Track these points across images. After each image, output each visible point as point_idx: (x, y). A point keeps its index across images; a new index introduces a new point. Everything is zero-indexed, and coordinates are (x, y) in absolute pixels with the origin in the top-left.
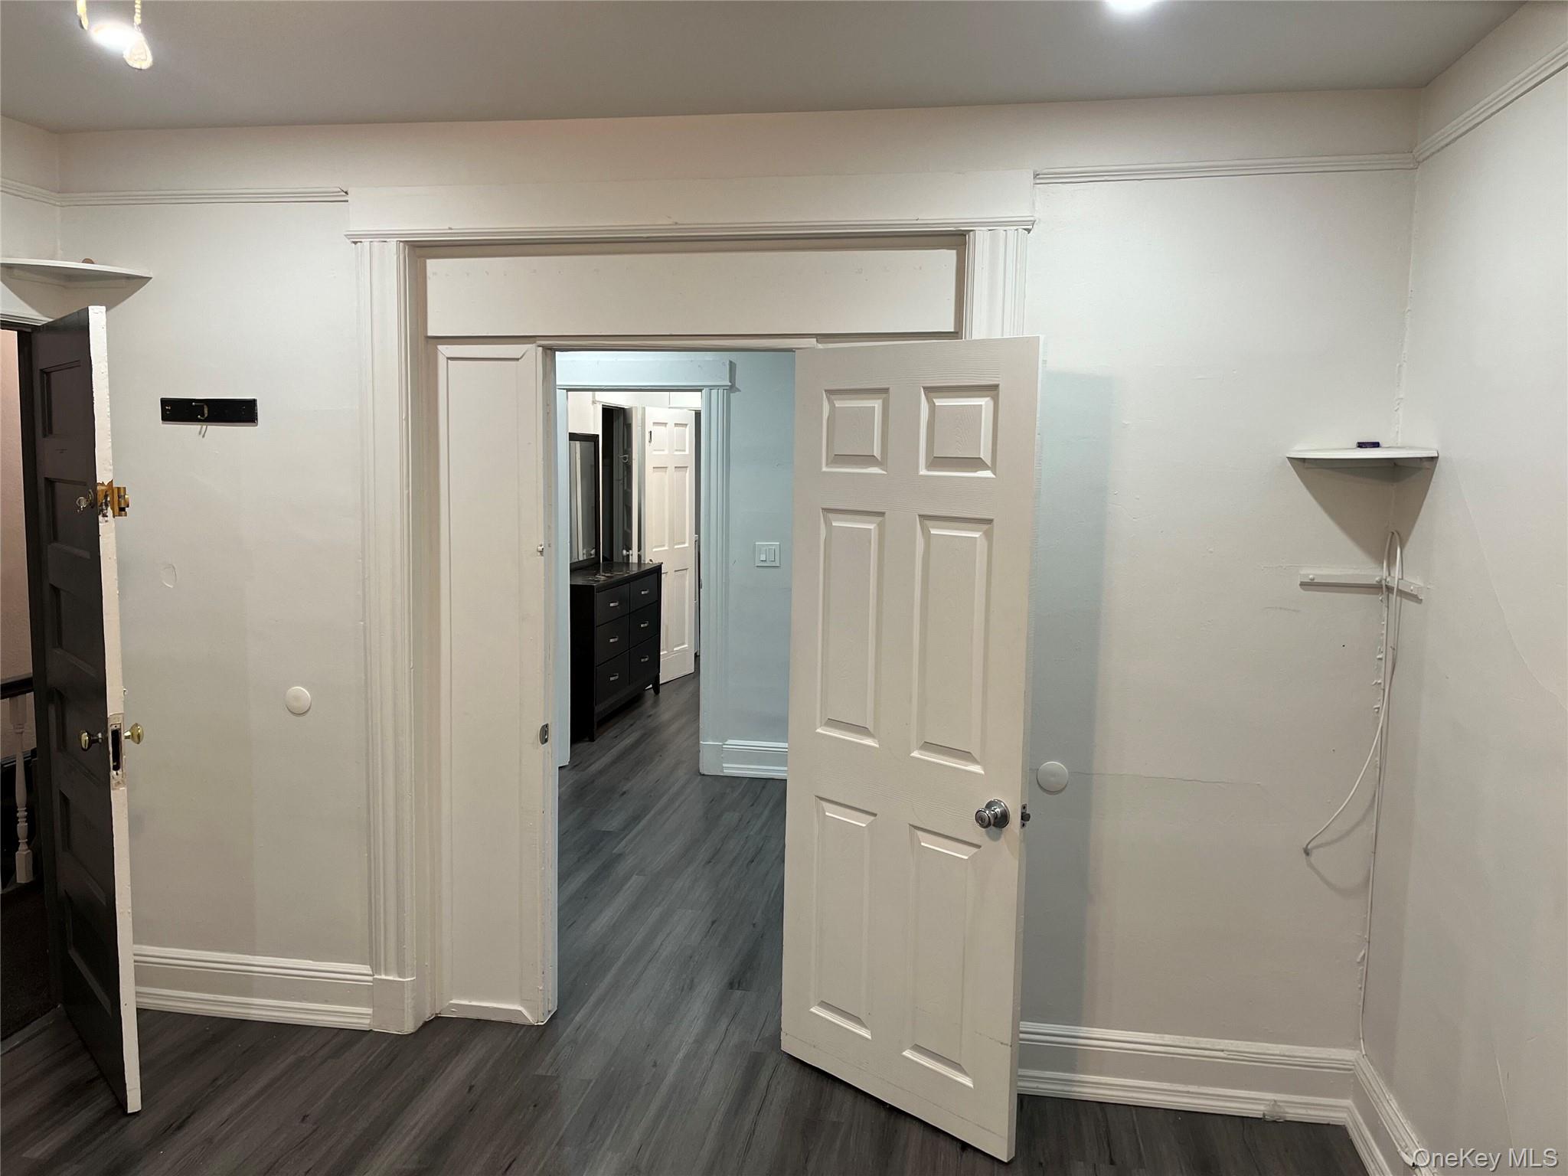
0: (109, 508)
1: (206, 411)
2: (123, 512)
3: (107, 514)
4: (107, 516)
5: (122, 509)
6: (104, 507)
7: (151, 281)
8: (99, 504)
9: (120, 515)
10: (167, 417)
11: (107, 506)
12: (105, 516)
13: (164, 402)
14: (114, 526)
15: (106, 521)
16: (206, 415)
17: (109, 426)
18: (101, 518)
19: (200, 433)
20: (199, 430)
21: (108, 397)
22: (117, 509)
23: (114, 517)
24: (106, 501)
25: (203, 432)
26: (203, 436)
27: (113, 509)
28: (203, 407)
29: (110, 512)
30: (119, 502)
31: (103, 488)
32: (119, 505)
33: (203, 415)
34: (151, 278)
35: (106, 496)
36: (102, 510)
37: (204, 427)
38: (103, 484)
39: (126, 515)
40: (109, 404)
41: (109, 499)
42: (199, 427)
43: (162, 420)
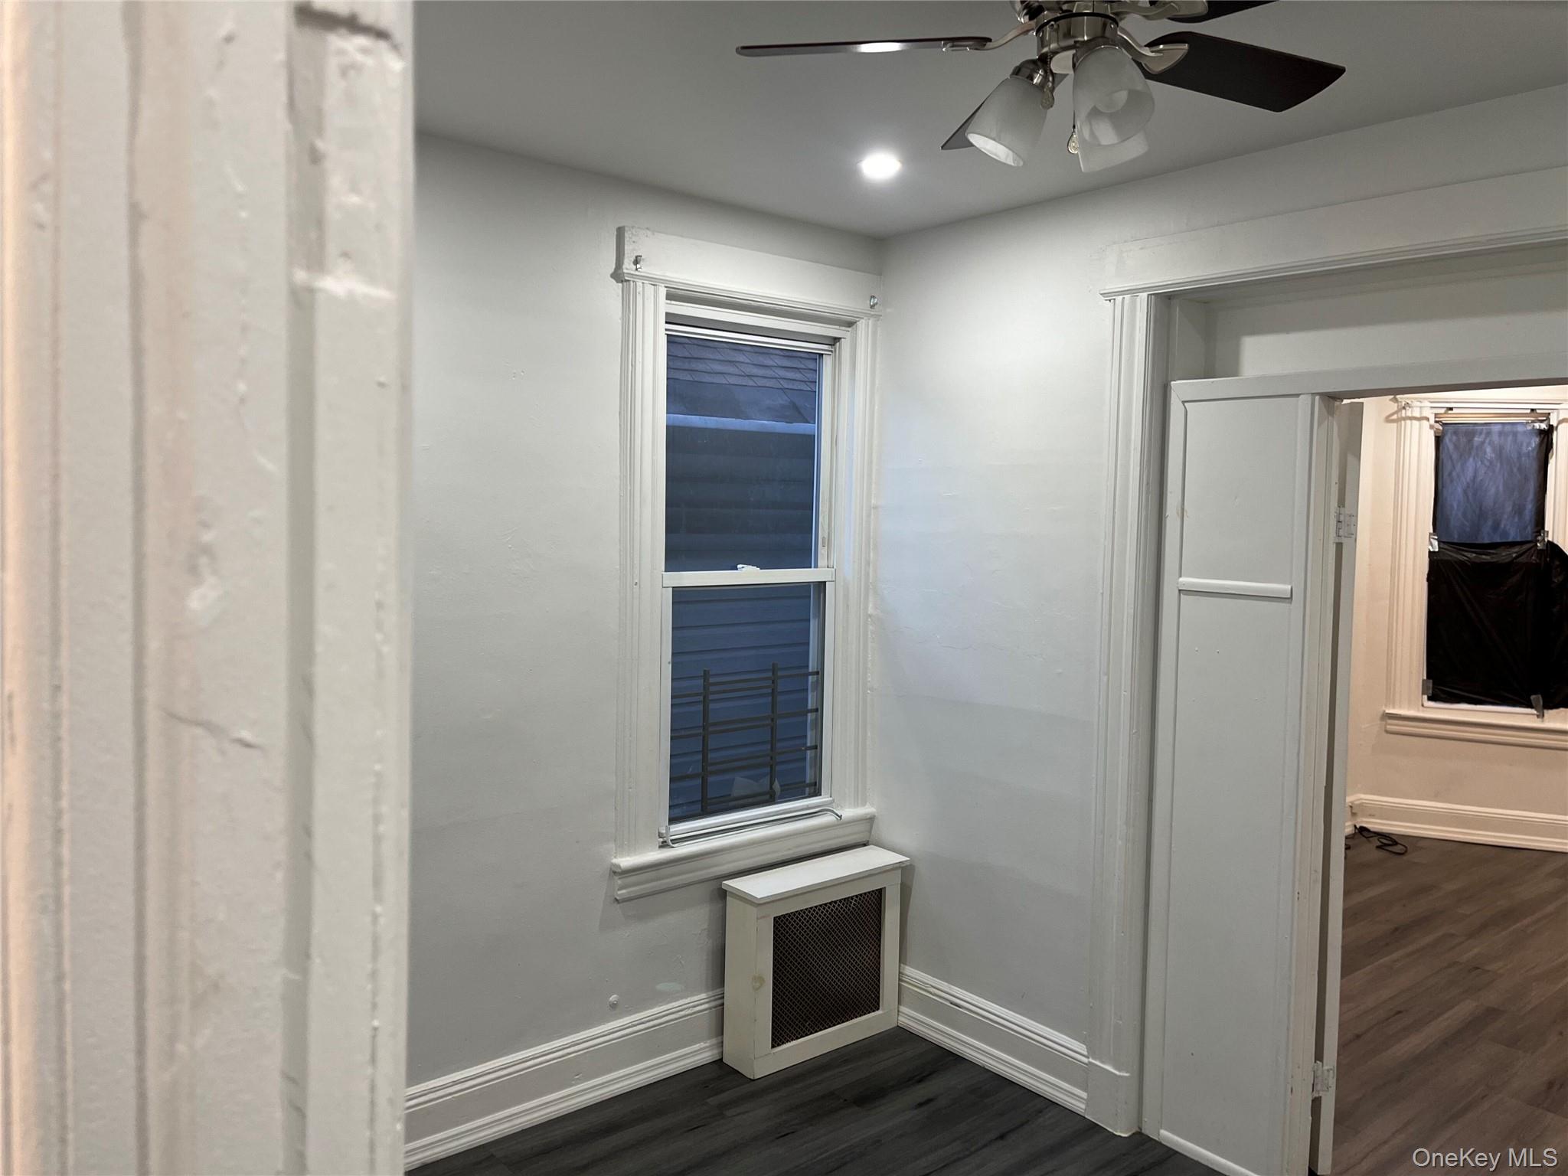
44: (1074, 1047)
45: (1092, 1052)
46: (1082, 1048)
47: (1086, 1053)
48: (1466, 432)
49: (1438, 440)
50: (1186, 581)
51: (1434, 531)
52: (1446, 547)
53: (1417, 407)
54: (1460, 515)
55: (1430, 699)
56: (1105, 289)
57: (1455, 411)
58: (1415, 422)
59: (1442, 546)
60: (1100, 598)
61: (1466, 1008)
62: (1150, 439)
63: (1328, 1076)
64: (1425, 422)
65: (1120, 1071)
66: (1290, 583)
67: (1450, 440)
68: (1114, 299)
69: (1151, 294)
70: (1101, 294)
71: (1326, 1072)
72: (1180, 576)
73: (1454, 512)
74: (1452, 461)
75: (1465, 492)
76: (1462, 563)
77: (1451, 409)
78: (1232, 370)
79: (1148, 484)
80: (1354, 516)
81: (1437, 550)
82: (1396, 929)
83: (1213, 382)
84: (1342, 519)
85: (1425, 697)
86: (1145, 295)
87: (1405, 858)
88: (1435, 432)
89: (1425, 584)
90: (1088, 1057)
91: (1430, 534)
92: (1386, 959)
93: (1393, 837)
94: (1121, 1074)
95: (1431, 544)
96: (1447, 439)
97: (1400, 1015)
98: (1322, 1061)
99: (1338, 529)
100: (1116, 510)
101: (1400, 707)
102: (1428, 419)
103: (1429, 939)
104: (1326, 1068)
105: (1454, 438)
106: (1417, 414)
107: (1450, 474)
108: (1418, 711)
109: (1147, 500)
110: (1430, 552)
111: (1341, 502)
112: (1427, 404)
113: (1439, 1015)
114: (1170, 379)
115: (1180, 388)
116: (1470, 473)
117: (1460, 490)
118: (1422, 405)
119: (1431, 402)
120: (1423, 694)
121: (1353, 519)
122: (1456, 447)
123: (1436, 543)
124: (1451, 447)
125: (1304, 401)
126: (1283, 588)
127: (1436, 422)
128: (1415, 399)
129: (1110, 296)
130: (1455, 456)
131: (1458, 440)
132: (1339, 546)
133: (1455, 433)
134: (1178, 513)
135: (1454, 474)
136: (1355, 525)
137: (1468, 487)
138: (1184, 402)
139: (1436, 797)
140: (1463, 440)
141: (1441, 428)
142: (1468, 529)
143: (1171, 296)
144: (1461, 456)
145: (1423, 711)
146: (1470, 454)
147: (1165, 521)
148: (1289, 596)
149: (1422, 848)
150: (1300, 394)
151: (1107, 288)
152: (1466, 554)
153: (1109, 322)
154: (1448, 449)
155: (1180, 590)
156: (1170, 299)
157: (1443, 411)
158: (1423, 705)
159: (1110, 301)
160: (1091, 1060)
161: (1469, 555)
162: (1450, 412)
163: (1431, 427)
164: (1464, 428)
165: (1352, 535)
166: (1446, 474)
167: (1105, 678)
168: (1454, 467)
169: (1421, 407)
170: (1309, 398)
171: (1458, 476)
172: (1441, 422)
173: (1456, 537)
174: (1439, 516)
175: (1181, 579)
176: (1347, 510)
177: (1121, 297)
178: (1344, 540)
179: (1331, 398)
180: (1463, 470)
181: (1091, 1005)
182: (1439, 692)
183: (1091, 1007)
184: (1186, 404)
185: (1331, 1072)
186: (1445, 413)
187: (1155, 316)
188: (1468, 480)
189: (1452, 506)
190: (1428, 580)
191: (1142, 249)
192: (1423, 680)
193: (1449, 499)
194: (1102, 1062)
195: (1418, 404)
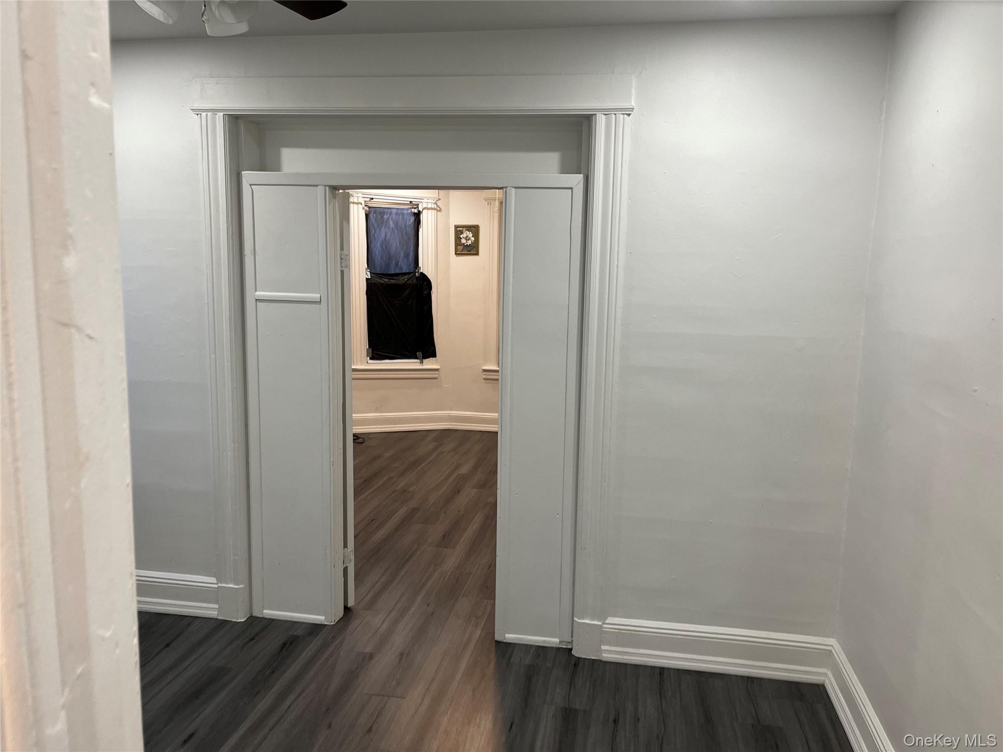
44: (208, 581)
45: (219, 581)
46: (214, 580)
47: (216, 582)
48: (380, 212)
49: (367, 216)
50: (260, 294)
51: (368, 267)
52: (374, 276)
53: (355, 196)
54: (380, 259)
55: (371, 359)
56: (193, 107)
57: (374, 200)
58: (355, 205)
59: (372, 275)
60: (206, 306)
61: (403, 511)
62: (232, 205)
63: (350, 554)
64: (360, 205)
65: (238, 585)
66: (319, 293)
67: (373, 216)
68: (201, 114)
69: (226, 114)
70: (192, 110)
71: (349, 553)
72: (256, 291)
73: (377, 257)
74: (374, 227)
75: (381, 245)
76: (381, 284)
77: (372, 199)
78: (276, 167)
79: (232, 234)
80: (348, 255)
81: (370, 277)
82: (365, 481)
83: (268, 174)
84: (342, 257)
85: (368, 358)
86: (222, 114)
87: (364, 444)
88: (365, 212)
89: (365, 296)
90: (217, 584)
91: (366, 269)
92: (363, 496)
93: (357, 435)
94: (239, 587)
95: (367, 274)
96: (371, 216)
97: (373, 522)
98: (347, 547)
99: (341, 263)
100: (213, 251)
101: (357, 365)
102: (361, 204)
103: (381, 482)
104: (349, 551)
105: (375, 215)
106: (356, 200)
107: (374, 235)
108: (366, 366)
109: (233, 245)
110: (366, 279)
111: (342, 249)
112: (360, 195)
113: (391, 517)
114: (240, 170)
115: (248, 176)
116: (383, 235)
117: (379, 244)
118: (358, 196)
119: (363, 194)
120: (367, 356)
121: (348, 257)
122: (376, 220)
123: (369, 274)
124: (373, 220)
125: (320, 189)
126: (316, 296)
127: (365, 206)
128: (355, 192)
129: (198, 112)
130: (375, 226)
131: (376, 216)
132: (342, 272)
133: (375, 212)
134: (252, 254)
135: (376, 235)
136: (349, 260)
137: (383, 243)
138: (251, 185)
139: (376, 411)
140: (379, 217)
141: (368, 209)
142: (384, 266)
143: (238, 117)
144: (378, 225)
145: (368, 366)
146: (383, 225)
147: (244, 257)
148: (319, 300)
149: (372, 438)
150: (318, 185)
151: (195, 106)
152: (383, 279)
153: (198, 129)
154: (372, 222)
155: (256, 300)
156: (237, 119)
157: (368, 200)
158: (367, 362)
159: (197, 115)
160: (219, 585)
161: (385, 280)
162: (372, 200)
163: (363, 208)
164: (379, 210)
165: (348, 266)
166: (372, 235)
167: (214, 356)
168: (375, 231)
169: (358, 197)
170: (323, 188)
171: (378, 237)
172: (368, 205)
173: (378, 270)
174: (370, 258)
175: (256, 293)
176: (345, 252)
177: (205, 113)
178: (344, 269)
179: (334, 188)
180: (380, 233)
181: (218, 552)
182: (375, 355)
183: (218, 555)
184: (252, 186)
185: (352, 552)
186: (370, 201)
187: (229, 129)
188: (383, 238)
189: (376, 253)
190: (367, 294)
191: (217, 84)
192: (367, 349)
193: (374, 250)
194: (226, 584)
195: (356, 195)
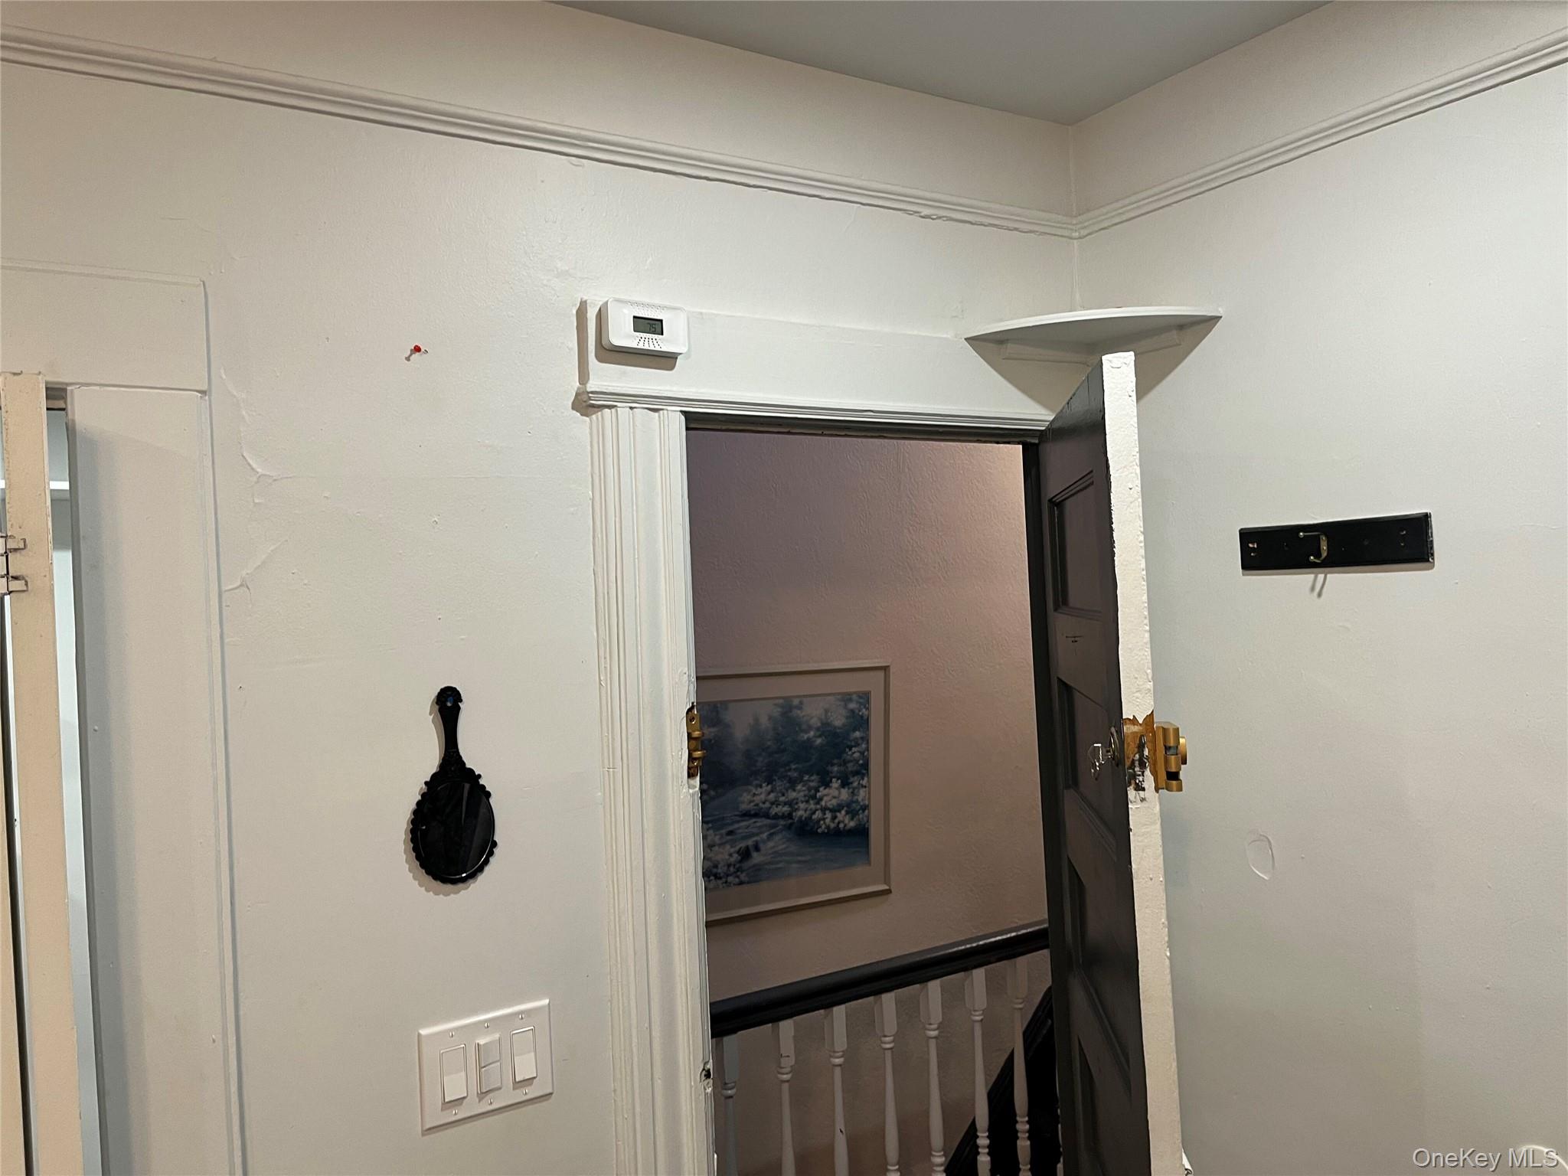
0: (1148, 772)
1: (1324, 547)
2: (1174, 782)
3: (1145, 785)
4: (1143, 789)
5: (1174, 776)
6: (1137, 769)
7: (1220, 321)
8: (1128, 763)
9: (1169, 789)
10: (1251, 563)
11: (1142, 765)
12: (1139, 788)
13: (1246, 536)
14: (1157, 809)
15: (1143, 800)
16: (1324, 554)
17: (1145, 598)
18: (1132, 793)
19: (1313, 589)
20: (1310, 584)
21: (1142, 538)
22: (1163, 776)
23: (1157, 790)
24: (1141, 755)
25: (1317, 589)
26: (1320, 595)
27: (1154, 773)
28: (1317, 539)
29: (1148, 780)
30: (1167, 761)
31: (1136, 729)
32: (1166, 768)
33: (1318, 555)
34: (1221, 317)
35: (1141, 747)
36: (1134, 776)
37: (1321, 577)
38: (1134, 721)
39: (1180, 789)
40: (1142, 552)
41: (1146, 753)
42: (1312, 576)
43: (1243, 568)
